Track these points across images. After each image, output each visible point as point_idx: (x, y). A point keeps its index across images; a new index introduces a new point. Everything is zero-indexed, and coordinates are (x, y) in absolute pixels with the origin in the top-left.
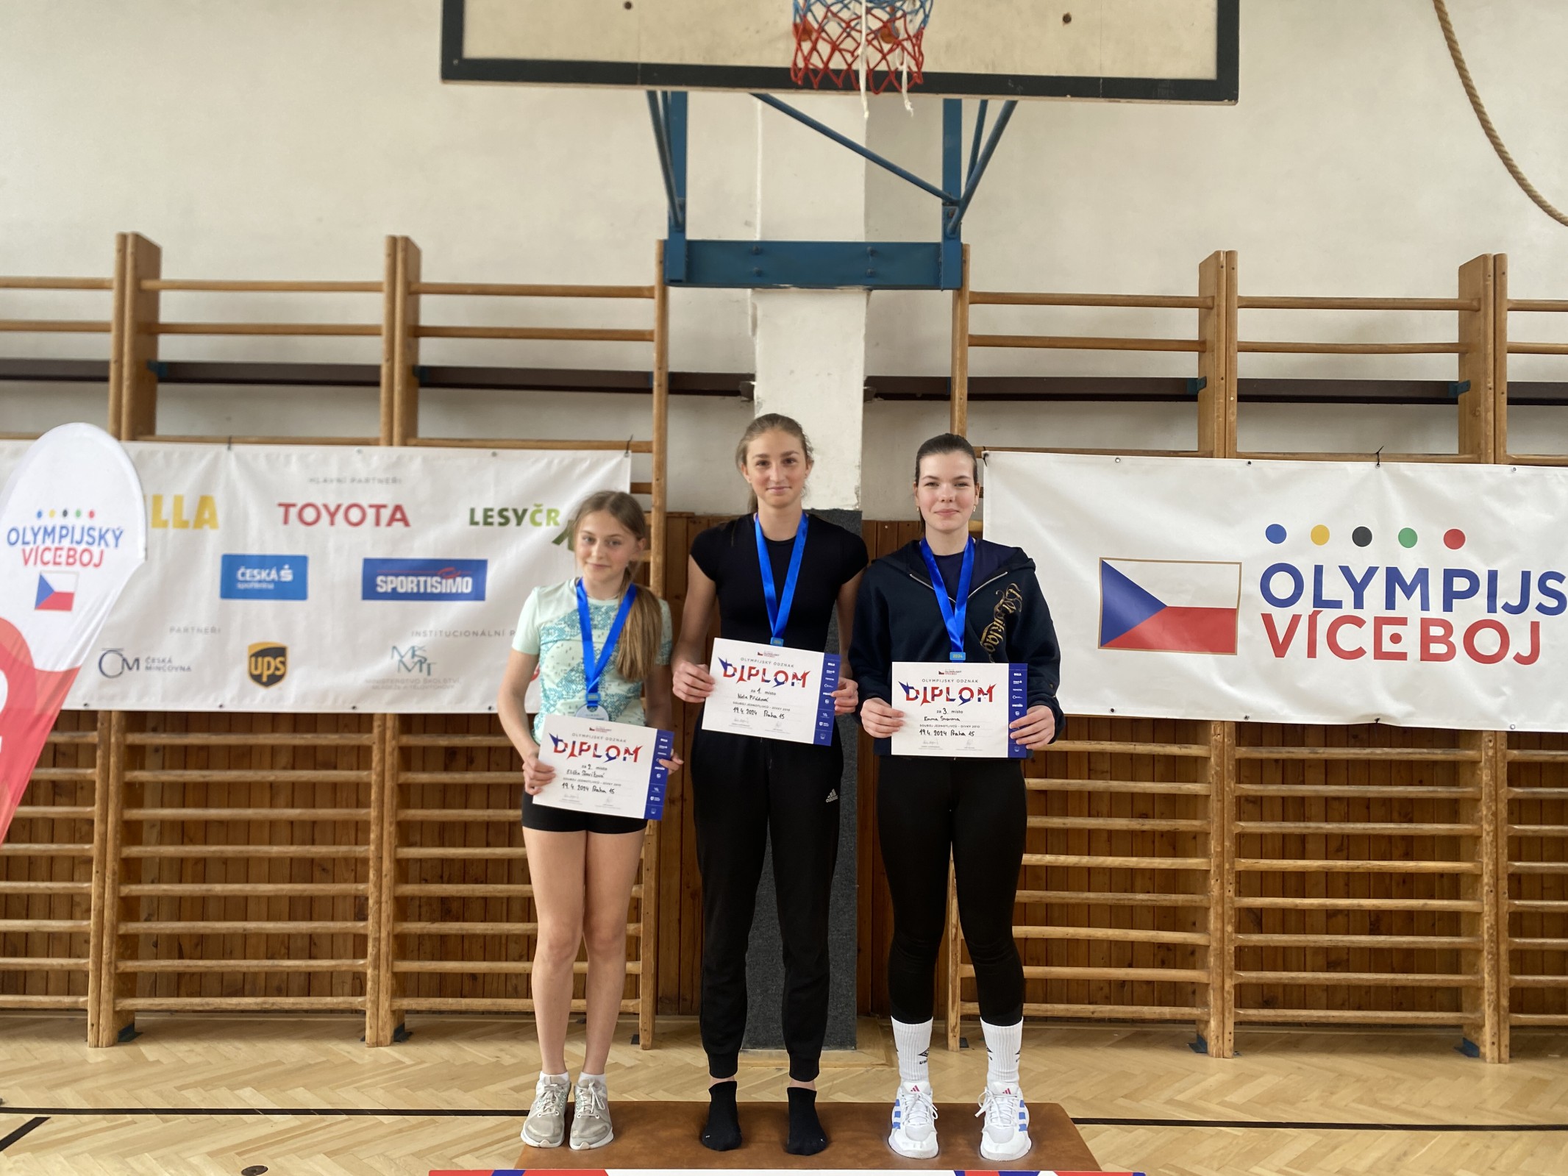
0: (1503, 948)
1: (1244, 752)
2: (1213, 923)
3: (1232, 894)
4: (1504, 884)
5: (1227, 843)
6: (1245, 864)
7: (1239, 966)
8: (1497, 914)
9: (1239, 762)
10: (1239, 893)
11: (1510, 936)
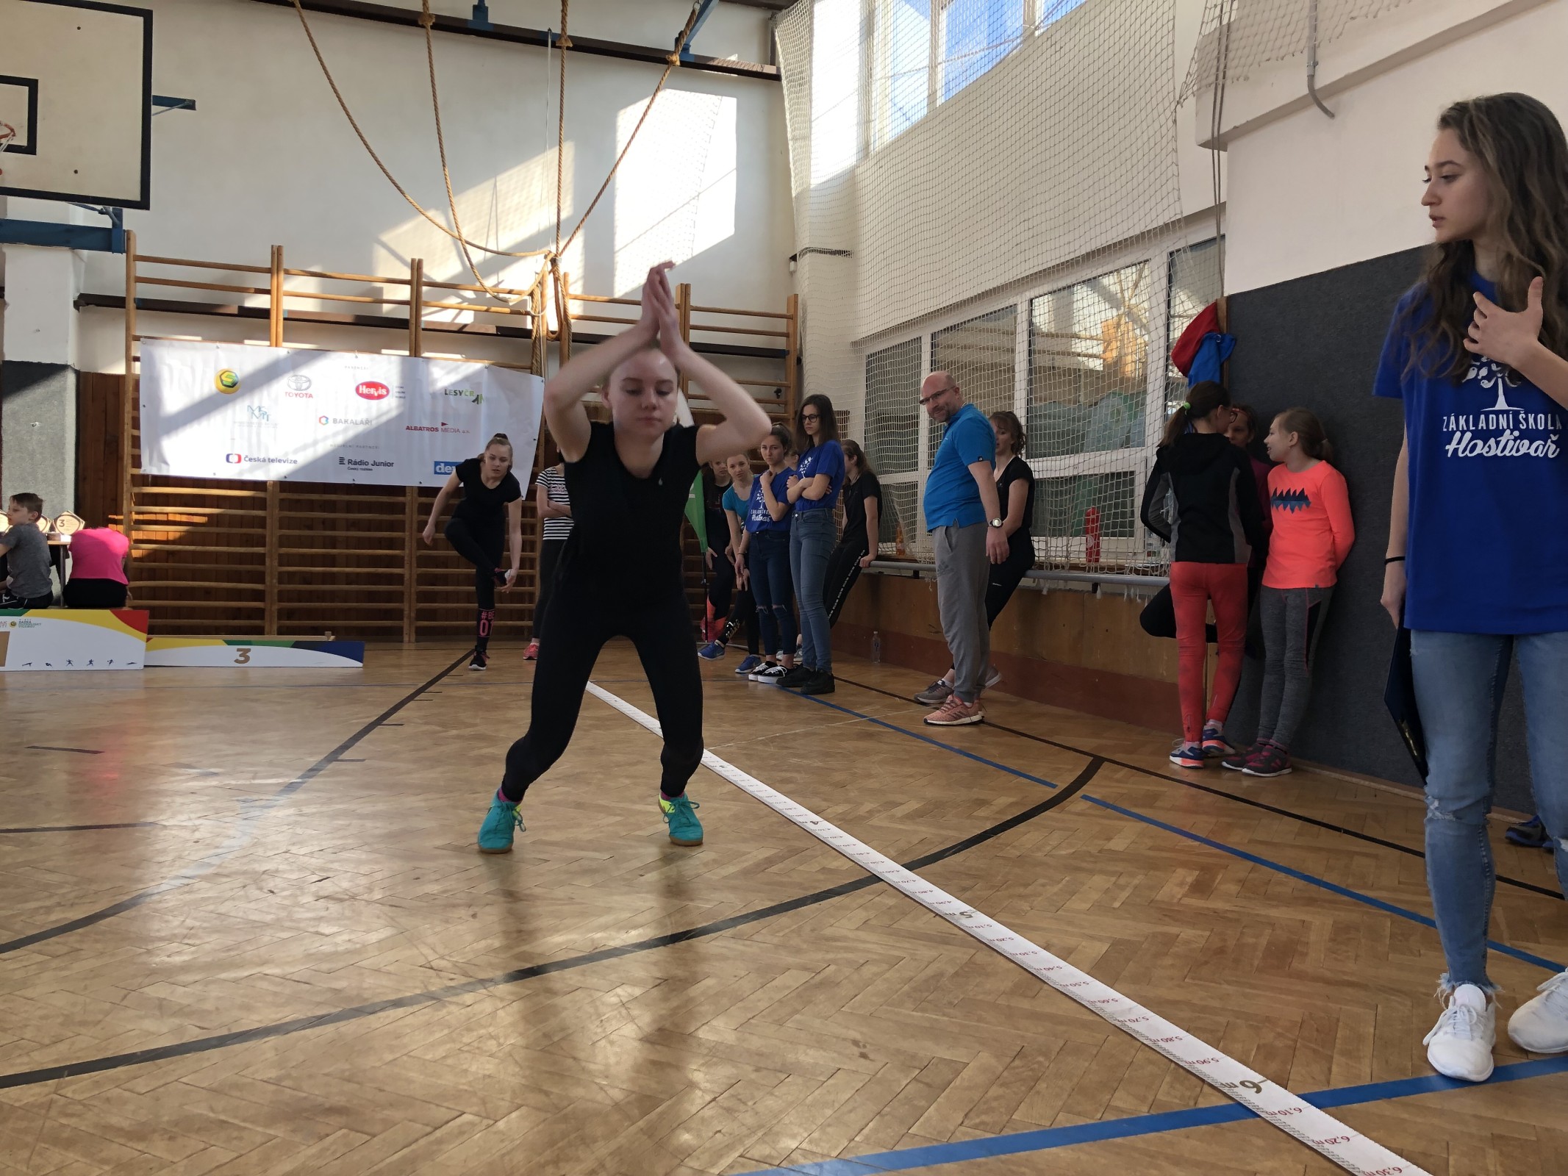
0: (413, 590)
1: (284, 495)
2: (268, 579)
3: (276, 564)
4: (414, 560)
5: (274, 539)
6: (284, 550)
7: (280, 601)
8: (411, 574)
9: (282, 500)
10: (281, 565)
11: (417, 585)
